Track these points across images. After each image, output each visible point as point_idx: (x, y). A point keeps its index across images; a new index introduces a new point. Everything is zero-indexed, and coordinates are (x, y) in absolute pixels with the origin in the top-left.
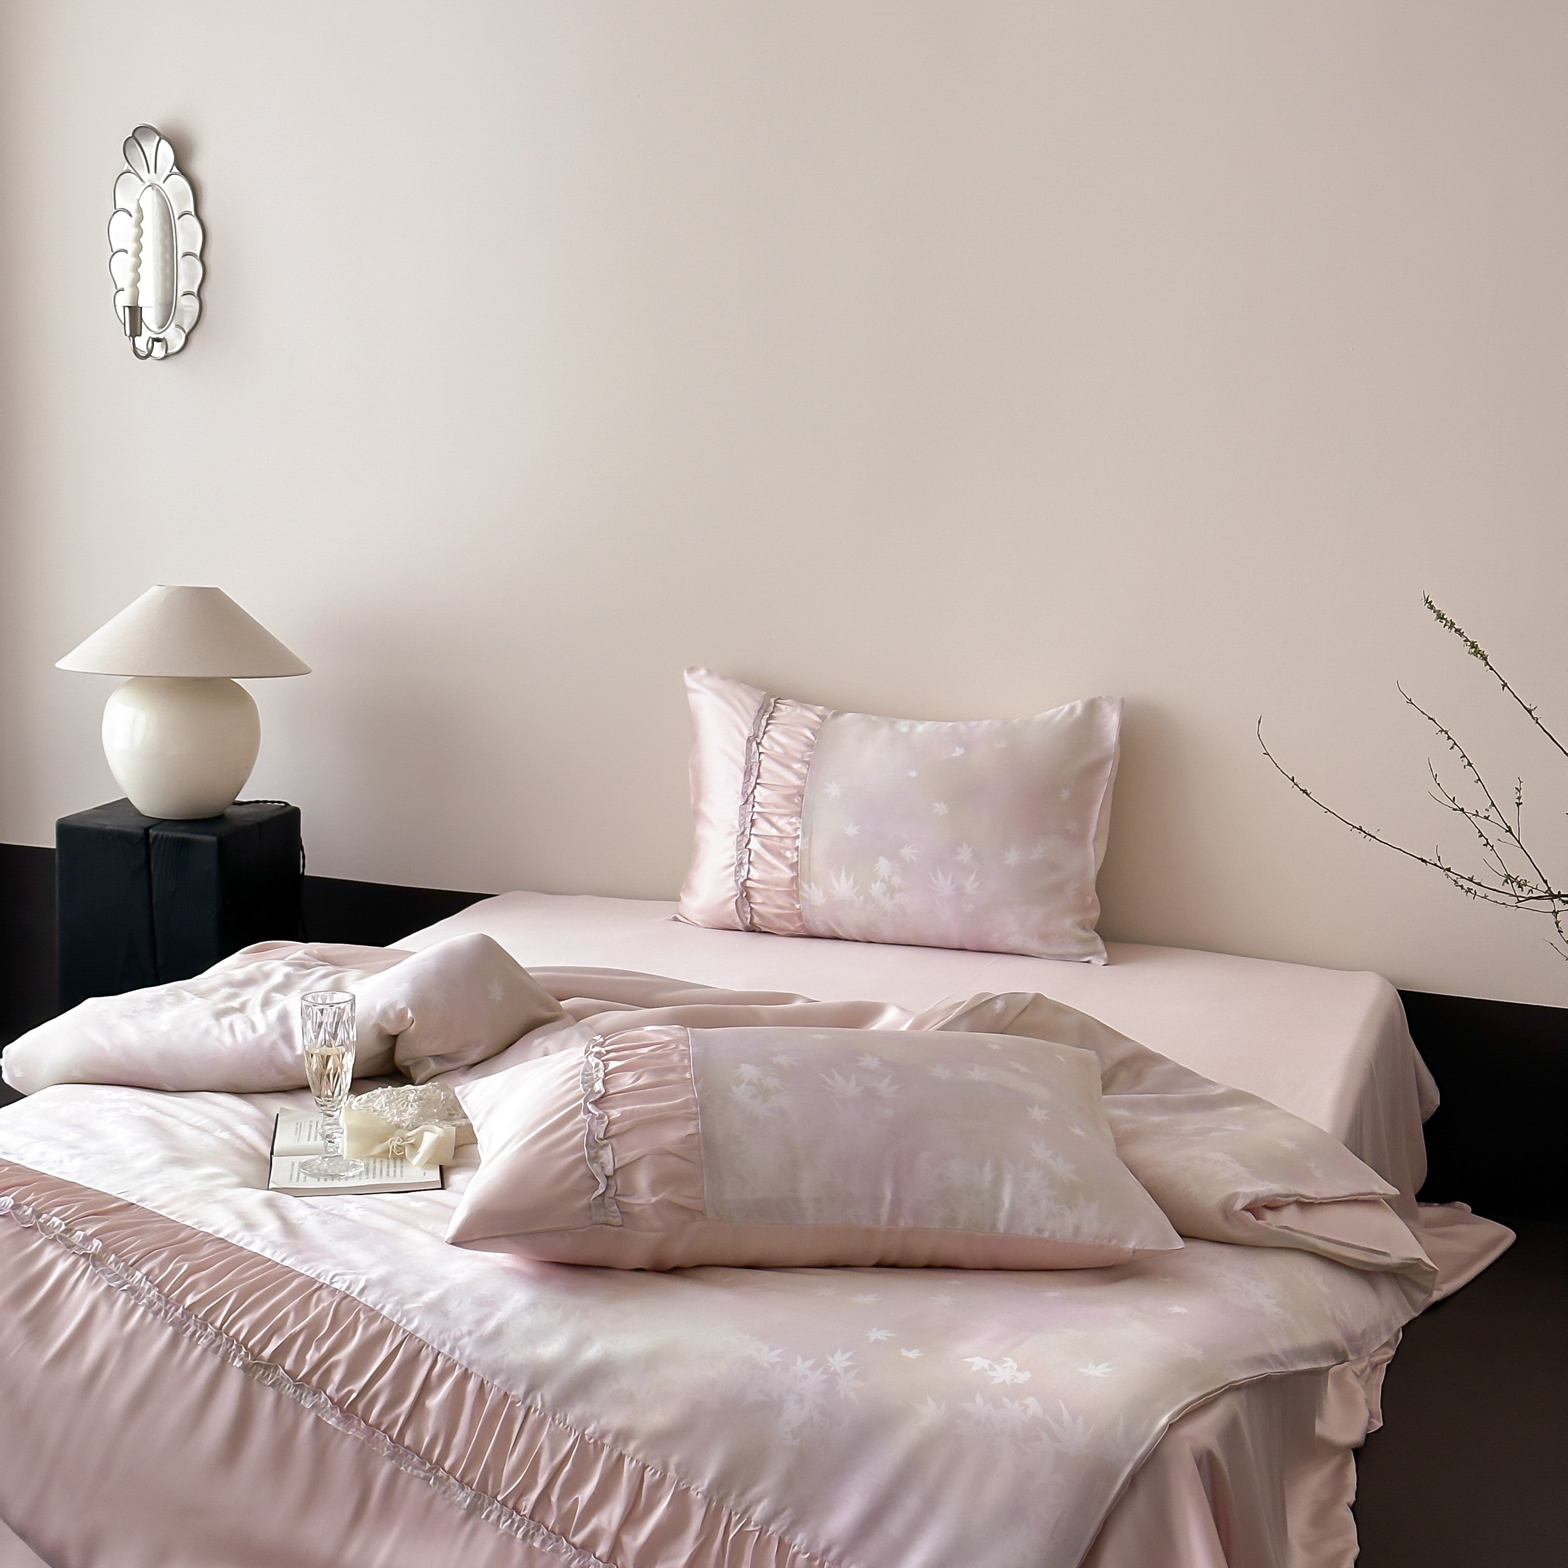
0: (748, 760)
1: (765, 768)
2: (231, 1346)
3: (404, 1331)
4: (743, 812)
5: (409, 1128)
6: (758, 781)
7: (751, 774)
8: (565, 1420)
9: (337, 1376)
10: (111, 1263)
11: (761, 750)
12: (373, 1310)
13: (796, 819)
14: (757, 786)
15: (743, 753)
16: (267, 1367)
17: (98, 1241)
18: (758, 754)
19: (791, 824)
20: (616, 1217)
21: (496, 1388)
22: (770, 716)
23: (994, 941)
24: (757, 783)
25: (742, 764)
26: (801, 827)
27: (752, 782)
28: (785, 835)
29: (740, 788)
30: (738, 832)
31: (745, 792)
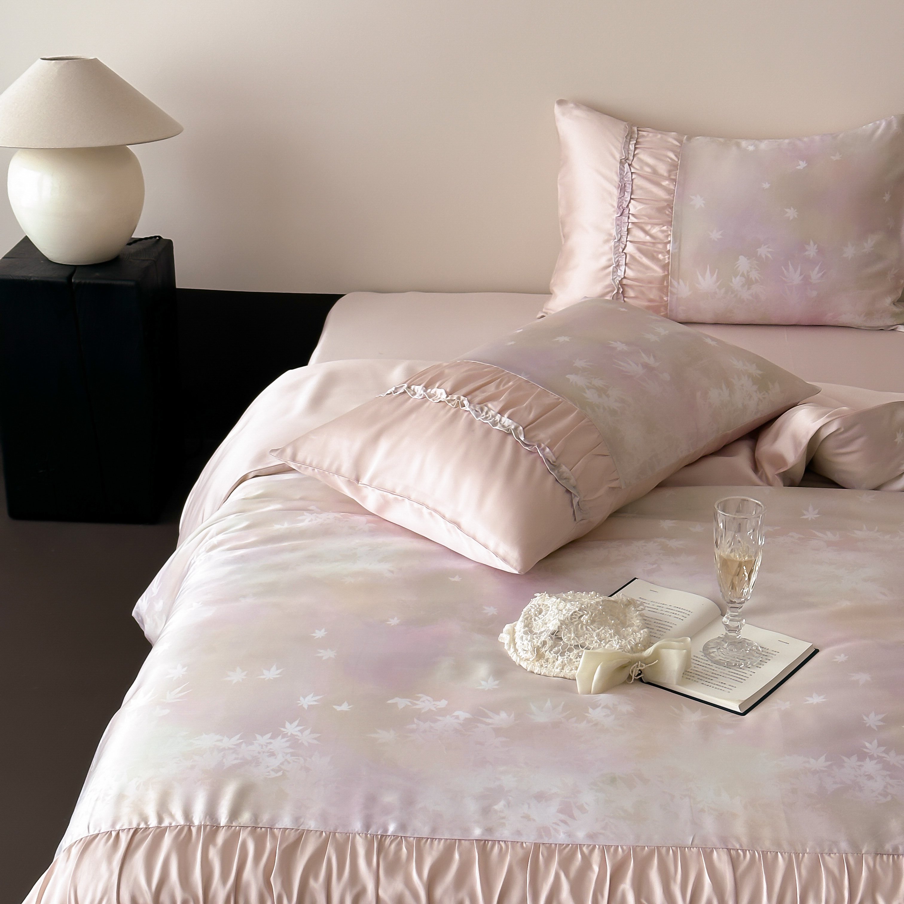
0: (622, 180)
4: (619, 222)
6: (632, 197)
7: (625, 191)
11: (633, 170)
13: (667, 228)
14: (632, 201)
18: (630, 173)
19: (663, 232)
22: (636, 141)
24: (631, 199)
26: (672, 234)
27: (627, 198)
28: (658, 241)
29: (616, 205)
30: (616, 239)
31: (620, 206)
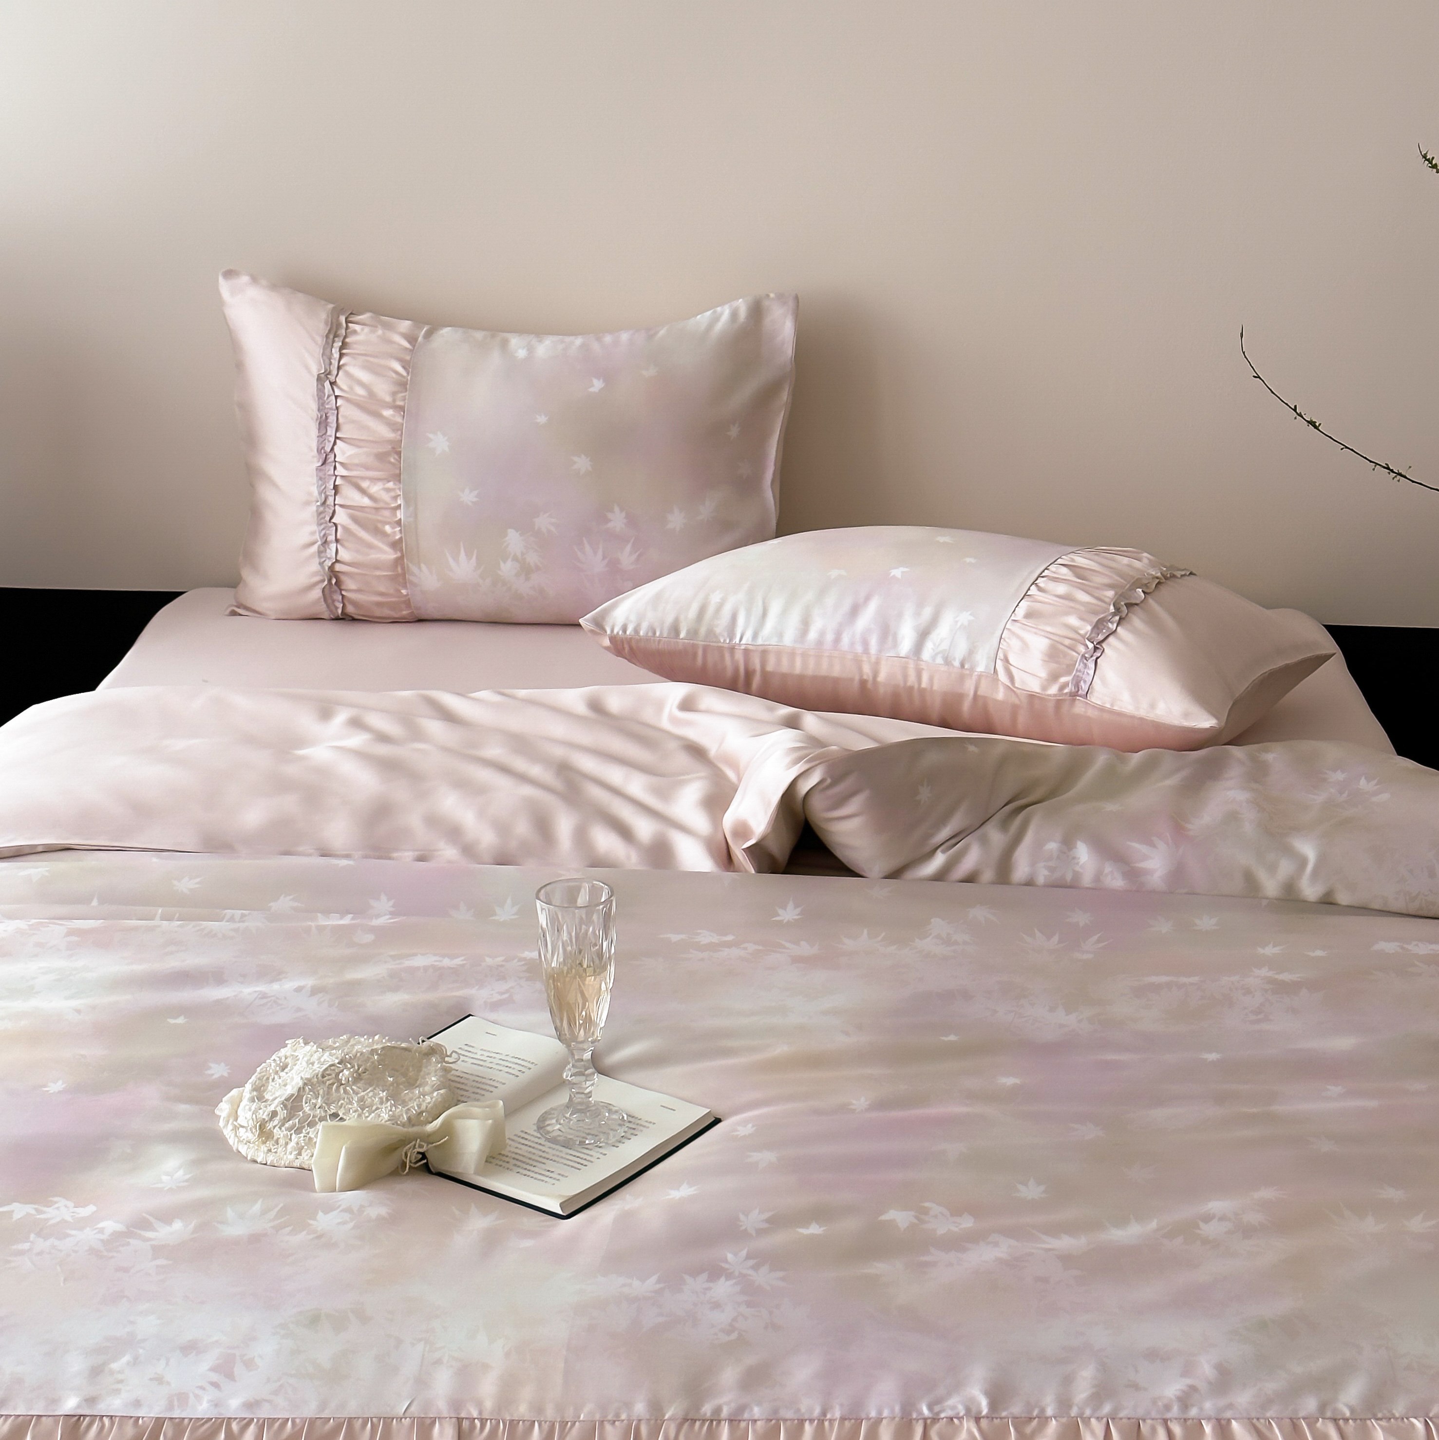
0: (321, 406)
1: (343, 416)
4: (321, 474)
6: (338, 435)
7: (327, 425)
11: (337, 392)
13: (395, 484)
14: (338, 441)
15: (313, 396)
18: (333, 398)
19: (388, 490)
22: (342, 343)
24: (336, 438)
25: (313, 410)
26: (401, 494)
27: (330, 436)
28: (381, 505)
29: (314, 445)
30: (318, 501)
31: (321, 449)
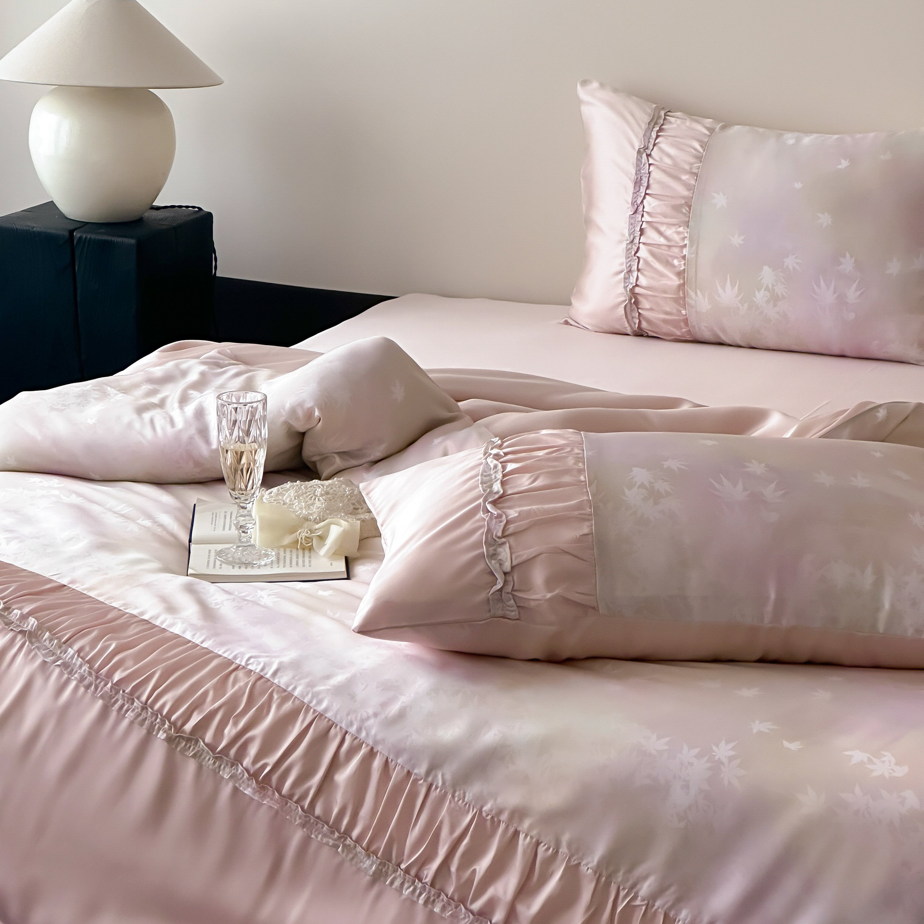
0: (638, 172)
1: (654, 179)
2: (156, 720)
3: (315, 711)
5: (316, 521)
6: (647, 192)
7: (641, 185)
8: (464, 797)
9: (253, 750)
10: (45, 640)
11: (651, 161)
12: (285, 691)
13: (684, 229)
14: (647, 196)
15: (633, 164)
16: (188, 740)
17: (33, 619)
18: (648, 165)
19: (679, 233)
20: (512, 611)
21: (400, 766)
22: (660, 128)
23: (874, 349)
24: (646, 194)
25: (632, 175)
27: (642, 193)
28: (672, 244)
29: (630, 199)
30: (628, 240)
31: (635, 202)
